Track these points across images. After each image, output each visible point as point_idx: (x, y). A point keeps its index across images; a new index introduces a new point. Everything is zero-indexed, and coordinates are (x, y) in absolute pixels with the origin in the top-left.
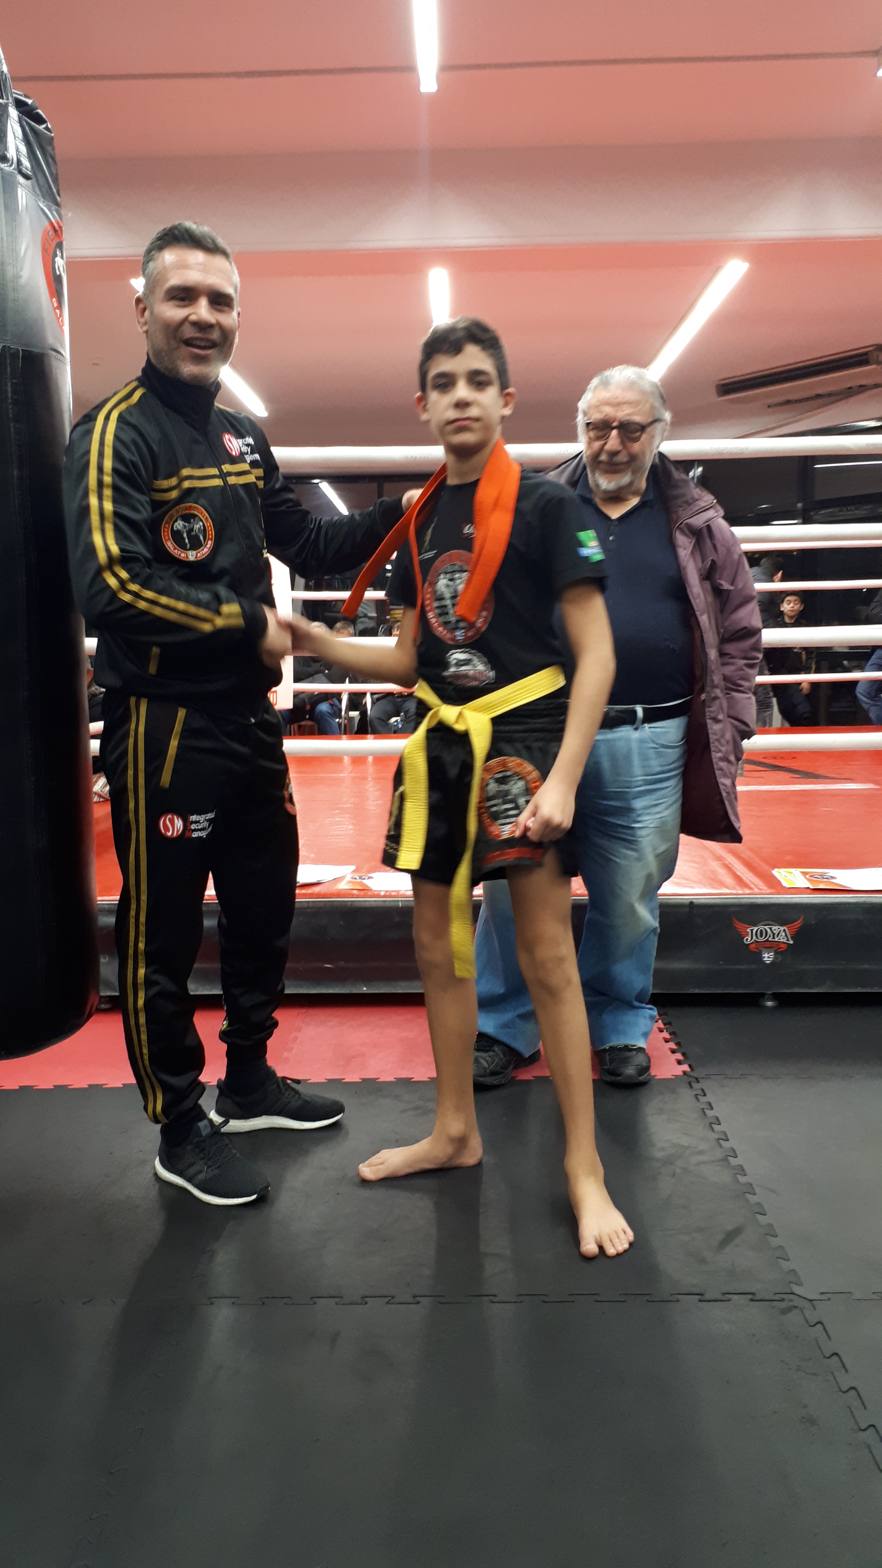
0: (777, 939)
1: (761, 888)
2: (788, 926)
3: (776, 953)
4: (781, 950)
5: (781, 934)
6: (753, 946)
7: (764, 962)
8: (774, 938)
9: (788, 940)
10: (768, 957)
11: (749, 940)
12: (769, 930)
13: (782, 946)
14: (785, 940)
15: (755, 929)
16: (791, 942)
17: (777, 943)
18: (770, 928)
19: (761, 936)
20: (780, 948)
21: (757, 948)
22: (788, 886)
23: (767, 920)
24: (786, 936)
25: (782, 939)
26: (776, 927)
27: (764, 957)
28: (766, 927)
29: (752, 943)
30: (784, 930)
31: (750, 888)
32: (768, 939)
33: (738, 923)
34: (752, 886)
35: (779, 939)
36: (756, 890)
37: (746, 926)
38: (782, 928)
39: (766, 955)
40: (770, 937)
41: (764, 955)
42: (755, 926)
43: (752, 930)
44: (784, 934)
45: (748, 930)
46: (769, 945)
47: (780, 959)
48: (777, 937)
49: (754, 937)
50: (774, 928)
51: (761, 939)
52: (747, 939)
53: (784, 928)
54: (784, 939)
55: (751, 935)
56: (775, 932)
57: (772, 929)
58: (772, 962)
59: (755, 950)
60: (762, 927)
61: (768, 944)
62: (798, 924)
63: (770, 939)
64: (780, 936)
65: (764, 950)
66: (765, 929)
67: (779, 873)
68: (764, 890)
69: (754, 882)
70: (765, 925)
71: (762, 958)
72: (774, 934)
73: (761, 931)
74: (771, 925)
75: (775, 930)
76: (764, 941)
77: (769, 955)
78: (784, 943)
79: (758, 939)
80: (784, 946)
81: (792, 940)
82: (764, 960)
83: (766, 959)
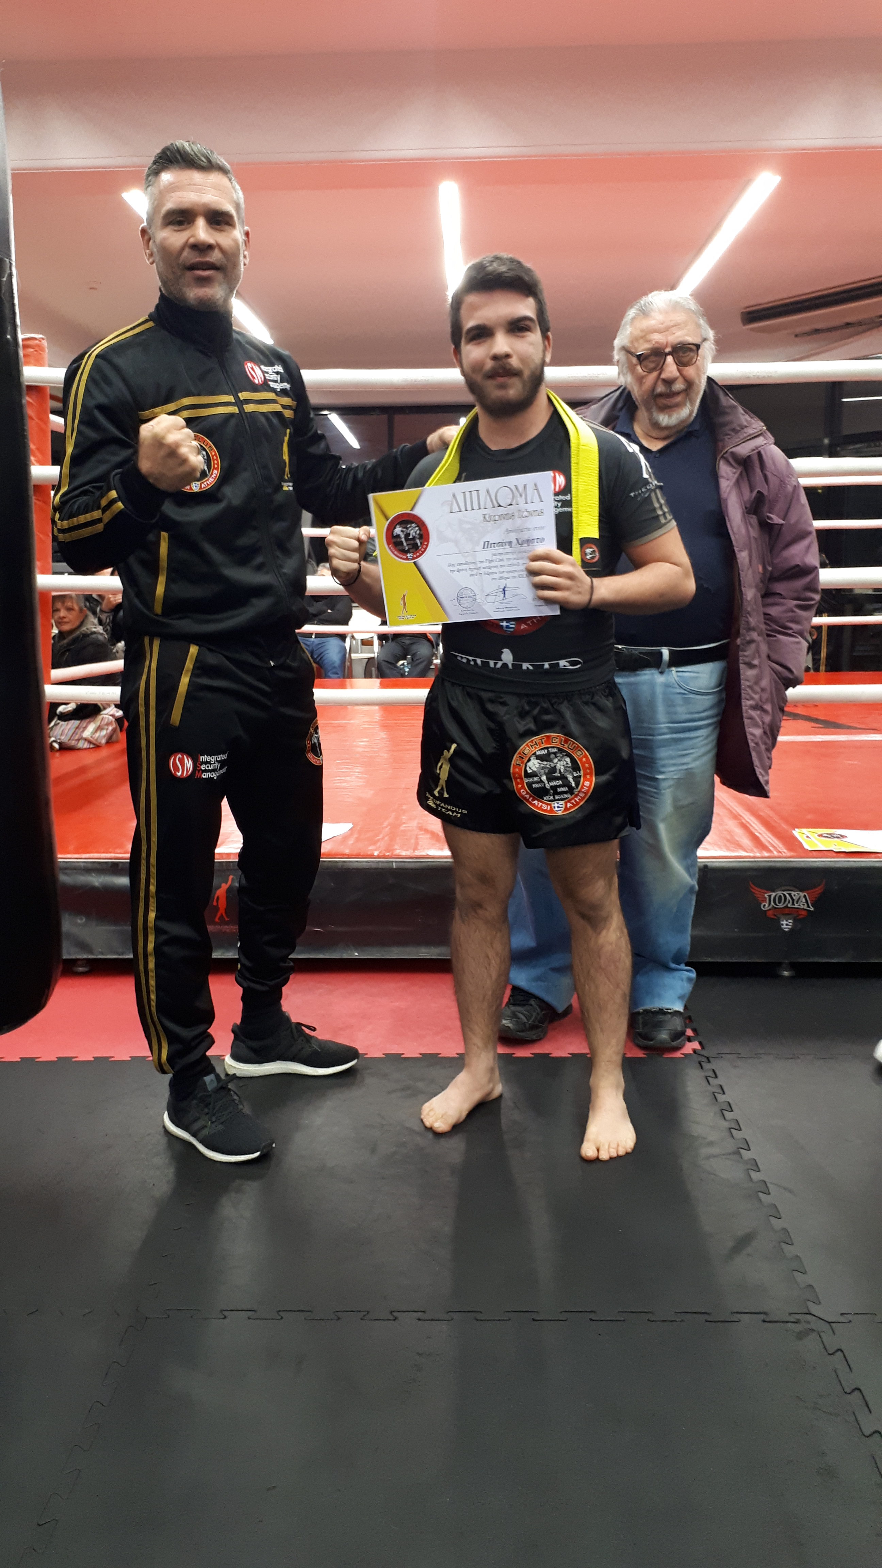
0: (796, 906)
1: (781, 850)
2: (810, 891)
3: (795, 920)
4: (801, 917)
5: (801, 900)
6: (771, 912)
7: (782, 929)
8: (793, 904)
10: (786, 924)
11: (767, 905)
12: (787, 895)
13: (803, 913)
14: (805, 907)
15: (773, 894)
16: (812, 909)
17: (796, 910)
18: (790, 895)
19: (780, 902)
20: (799, 915)
21: (775, 915)
22: (810, 849)
23: (787, 886)
24: (807, 902)
25: (802, 905)
26: (796, 893)
27: (783, 925)
28: (784, 893)
29: (770, 909)
30: (805, 896)
31: (769, 851)
32: (787, 905)
33: (756, 888)
34: (771, 848)
35: (799, 906)
36: (774, 853)
37: (765, 891)
38: (802, 894)
39: (785, 922)
40: (789, 902)
41: (782, 922)
42: (773, 891)
43: (770, 896)
44: (804, 900)
45: (766, 896)
46: (788, 912)
47: (799, 926)
48: (797, 902)
49: (772, 903)
50: (793, 893)
51: (781, 906)
52: (764, 905)
53: (804, 893)
54: (804, 905)
55: (768, 901)
56: (794, 898)
57: (792, 895)
58: (791, 930)
59: (772, 917)
60: (779, 893)
61: (787, 911)
62: (819, 890)
63: (789, 905)
64: (800, 901)
65: (782, 917)
66: (784, 895)
67: (799, 834)
68: (784, 852)
69: (775, 845)
70: (784, 891)
71: (780, 925)
72: (793, 900)
73: (780, 896)
74: (792, 891)
75: (795, 895)
76: (783, 908)
77: (787, 923)
78: (804, 909)
79: (776, 905)
80: (804, 913)
81: (812, 906)
82: (783, 927)
83: (785, 926)
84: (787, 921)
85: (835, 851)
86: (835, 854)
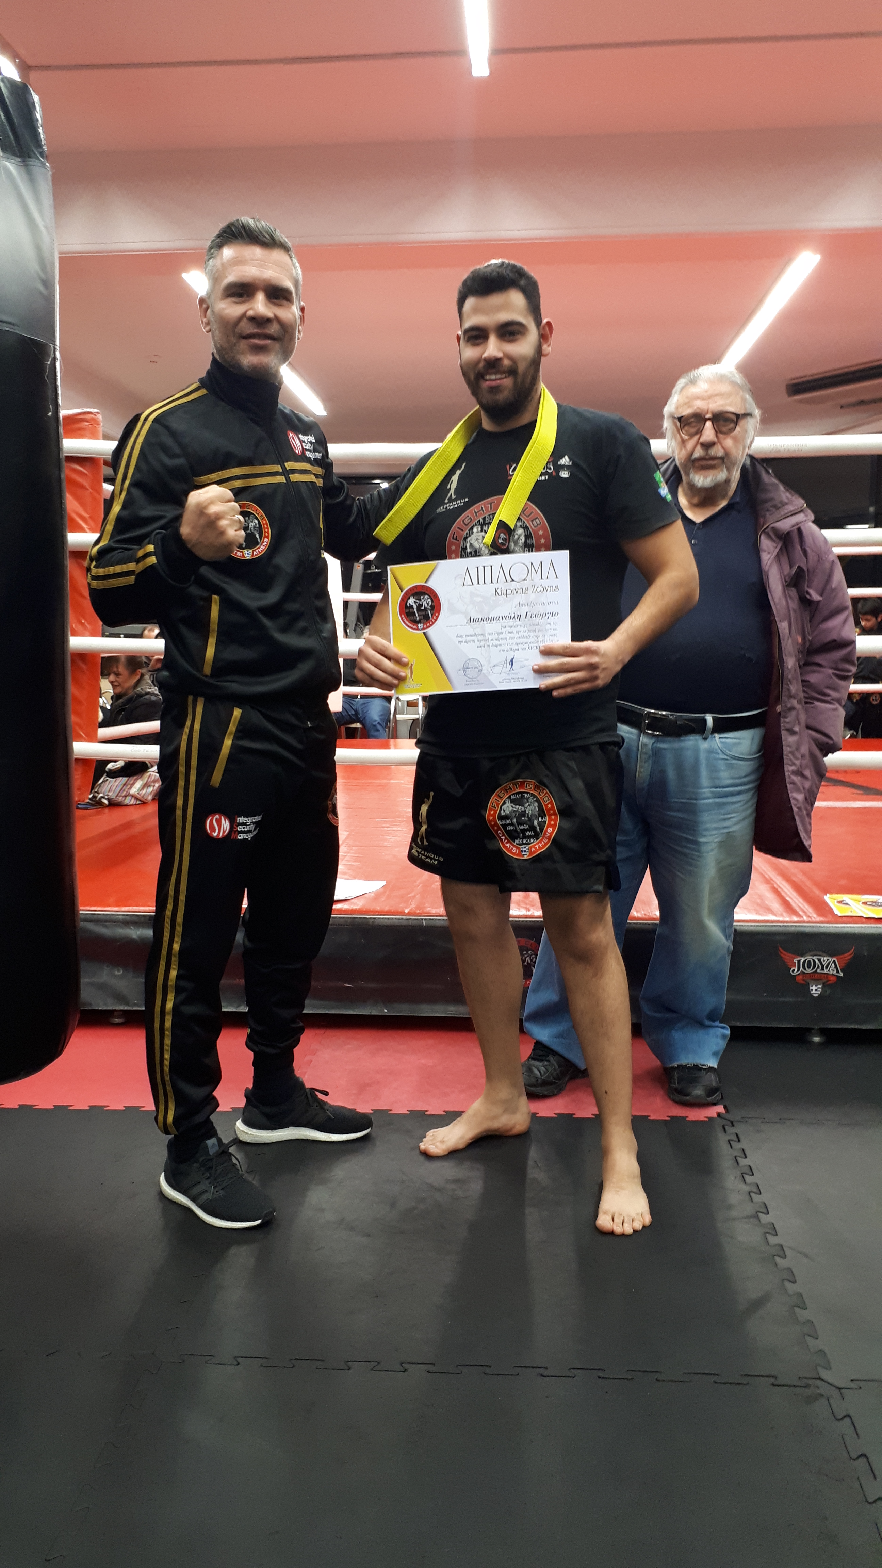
0: (826, 971)
1: (811, 916)
2: (839, 957)
3: (824, 986)
4: (830, 982)
5: (831, 965)
6: (800, 977)
7: (812, 995)
8: (822, 969)
9: (838, 972)
10: (816, 990)
11: (796, 970)
12: (817, 962)
14: (835, 972)
15: (803, 959)
16: (842, 975)
17: (826, 975)
18: (819, 960)
19: (809, 967)
20: (828, 981)
21: (804, 980)
22: (839, 915)
23: (815, 950)
24: (836, 967)
25: (832, 970)
26: (825, 958)
27: (812, 990)
28: (814, 958)
29: (799, 974)
30: (834, 961)
31: (800, 916)
32: (816, 970)
33: (785, 953)
34: (801, 913)
35: (829, 971)
36: (805, 918)
37: (793, 956)
38: (831, 959)
39: (814, 988)
40: (818, 967)
41: (811, 988)
42: (802, 956)
43: (799, 961)
44: (833, 965)
45: (795, 960)
46: (817, 978)
47: (828, 992)
48: (827, 968)
49: (801, 968)
51: (809, 971)
52: (793, 971)
53: (834, 959)
54: (833, 971)
55: (797, 966)
56: (824, 963)
57: (822, 960)
58: (820, 995)
59: (802, 982)
60: (809, 958)
61: (816, 976)
62: (848, 956)
63: (819, 971)
64: (829, 967)
65: (811, 982)
66: (813, 960)
67: (831, 899)
68: (814, 917)
69: (805, 910)
70: (813, 956)
71: (809, 990)
72: (823, 966)
73: (809, 962)
74: (820, 956)
75: (824, 961)
76: (812, 973)
77: (816, 988)
78: (833, 975)
79: (805, 969)
80: (833, 979)
81: (842, 971)
82: (812, 992)
83: (814, 992)
84: (816, 986)
85: (865, 916)
86: (864, 920)
